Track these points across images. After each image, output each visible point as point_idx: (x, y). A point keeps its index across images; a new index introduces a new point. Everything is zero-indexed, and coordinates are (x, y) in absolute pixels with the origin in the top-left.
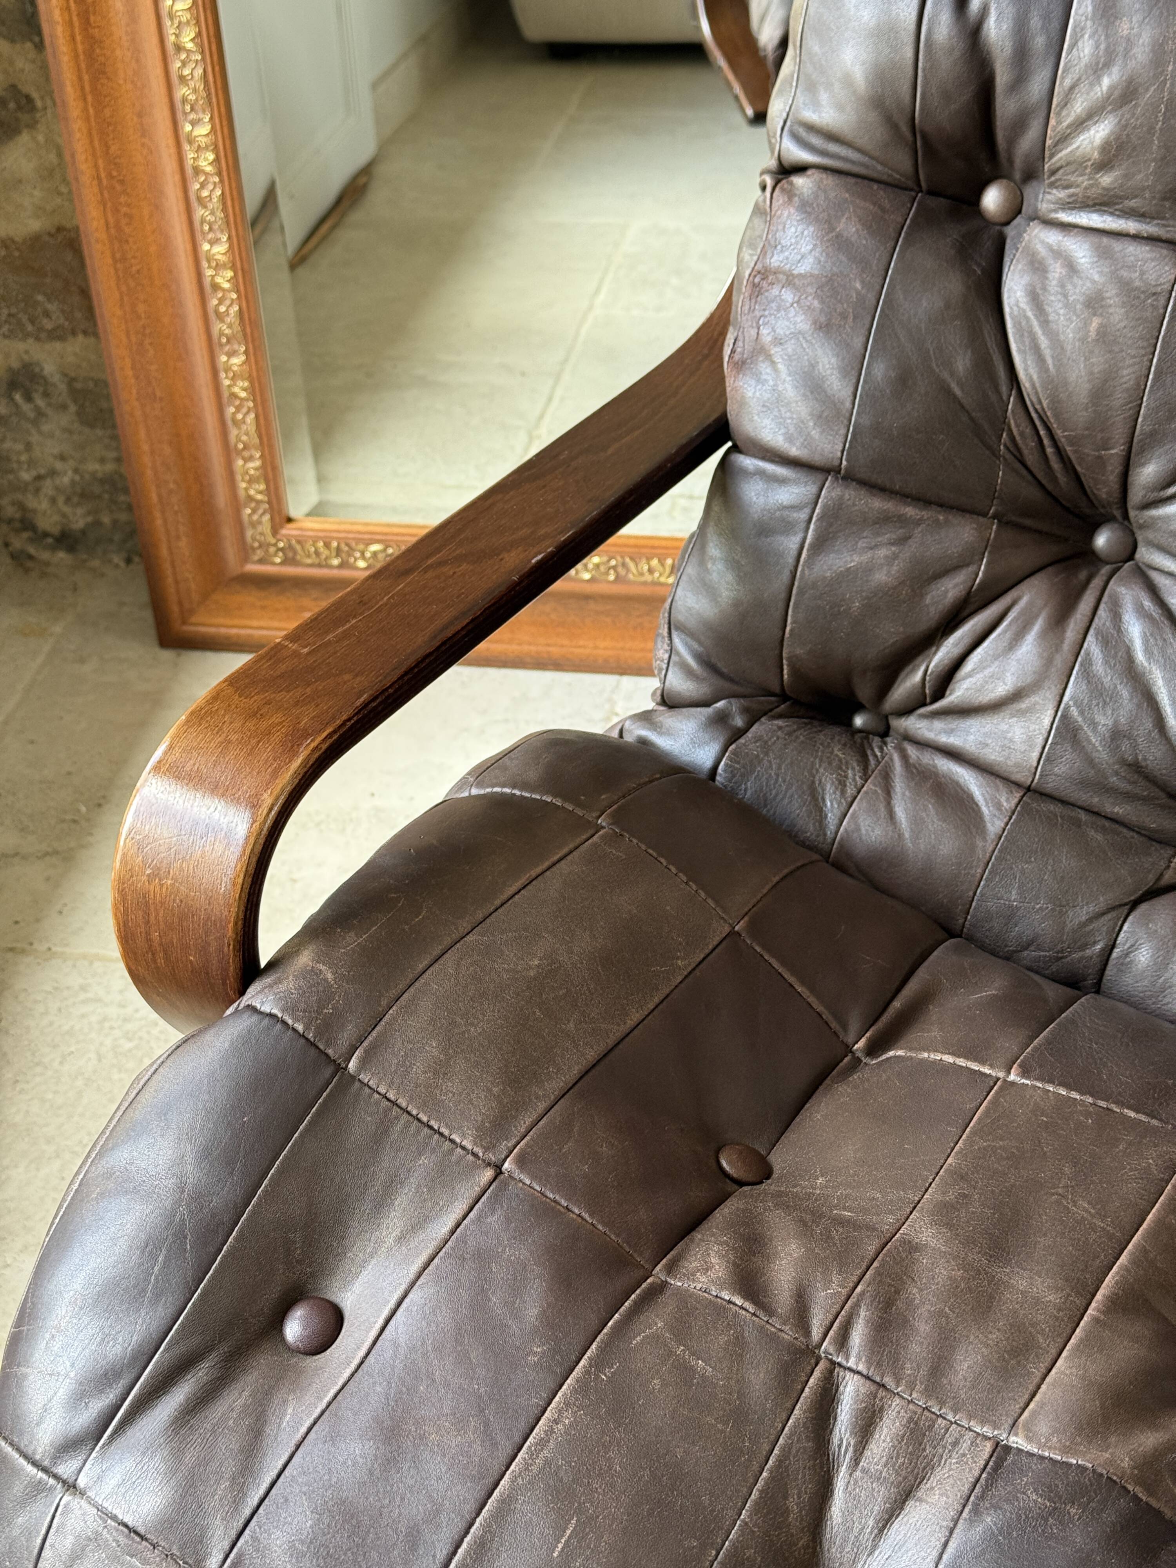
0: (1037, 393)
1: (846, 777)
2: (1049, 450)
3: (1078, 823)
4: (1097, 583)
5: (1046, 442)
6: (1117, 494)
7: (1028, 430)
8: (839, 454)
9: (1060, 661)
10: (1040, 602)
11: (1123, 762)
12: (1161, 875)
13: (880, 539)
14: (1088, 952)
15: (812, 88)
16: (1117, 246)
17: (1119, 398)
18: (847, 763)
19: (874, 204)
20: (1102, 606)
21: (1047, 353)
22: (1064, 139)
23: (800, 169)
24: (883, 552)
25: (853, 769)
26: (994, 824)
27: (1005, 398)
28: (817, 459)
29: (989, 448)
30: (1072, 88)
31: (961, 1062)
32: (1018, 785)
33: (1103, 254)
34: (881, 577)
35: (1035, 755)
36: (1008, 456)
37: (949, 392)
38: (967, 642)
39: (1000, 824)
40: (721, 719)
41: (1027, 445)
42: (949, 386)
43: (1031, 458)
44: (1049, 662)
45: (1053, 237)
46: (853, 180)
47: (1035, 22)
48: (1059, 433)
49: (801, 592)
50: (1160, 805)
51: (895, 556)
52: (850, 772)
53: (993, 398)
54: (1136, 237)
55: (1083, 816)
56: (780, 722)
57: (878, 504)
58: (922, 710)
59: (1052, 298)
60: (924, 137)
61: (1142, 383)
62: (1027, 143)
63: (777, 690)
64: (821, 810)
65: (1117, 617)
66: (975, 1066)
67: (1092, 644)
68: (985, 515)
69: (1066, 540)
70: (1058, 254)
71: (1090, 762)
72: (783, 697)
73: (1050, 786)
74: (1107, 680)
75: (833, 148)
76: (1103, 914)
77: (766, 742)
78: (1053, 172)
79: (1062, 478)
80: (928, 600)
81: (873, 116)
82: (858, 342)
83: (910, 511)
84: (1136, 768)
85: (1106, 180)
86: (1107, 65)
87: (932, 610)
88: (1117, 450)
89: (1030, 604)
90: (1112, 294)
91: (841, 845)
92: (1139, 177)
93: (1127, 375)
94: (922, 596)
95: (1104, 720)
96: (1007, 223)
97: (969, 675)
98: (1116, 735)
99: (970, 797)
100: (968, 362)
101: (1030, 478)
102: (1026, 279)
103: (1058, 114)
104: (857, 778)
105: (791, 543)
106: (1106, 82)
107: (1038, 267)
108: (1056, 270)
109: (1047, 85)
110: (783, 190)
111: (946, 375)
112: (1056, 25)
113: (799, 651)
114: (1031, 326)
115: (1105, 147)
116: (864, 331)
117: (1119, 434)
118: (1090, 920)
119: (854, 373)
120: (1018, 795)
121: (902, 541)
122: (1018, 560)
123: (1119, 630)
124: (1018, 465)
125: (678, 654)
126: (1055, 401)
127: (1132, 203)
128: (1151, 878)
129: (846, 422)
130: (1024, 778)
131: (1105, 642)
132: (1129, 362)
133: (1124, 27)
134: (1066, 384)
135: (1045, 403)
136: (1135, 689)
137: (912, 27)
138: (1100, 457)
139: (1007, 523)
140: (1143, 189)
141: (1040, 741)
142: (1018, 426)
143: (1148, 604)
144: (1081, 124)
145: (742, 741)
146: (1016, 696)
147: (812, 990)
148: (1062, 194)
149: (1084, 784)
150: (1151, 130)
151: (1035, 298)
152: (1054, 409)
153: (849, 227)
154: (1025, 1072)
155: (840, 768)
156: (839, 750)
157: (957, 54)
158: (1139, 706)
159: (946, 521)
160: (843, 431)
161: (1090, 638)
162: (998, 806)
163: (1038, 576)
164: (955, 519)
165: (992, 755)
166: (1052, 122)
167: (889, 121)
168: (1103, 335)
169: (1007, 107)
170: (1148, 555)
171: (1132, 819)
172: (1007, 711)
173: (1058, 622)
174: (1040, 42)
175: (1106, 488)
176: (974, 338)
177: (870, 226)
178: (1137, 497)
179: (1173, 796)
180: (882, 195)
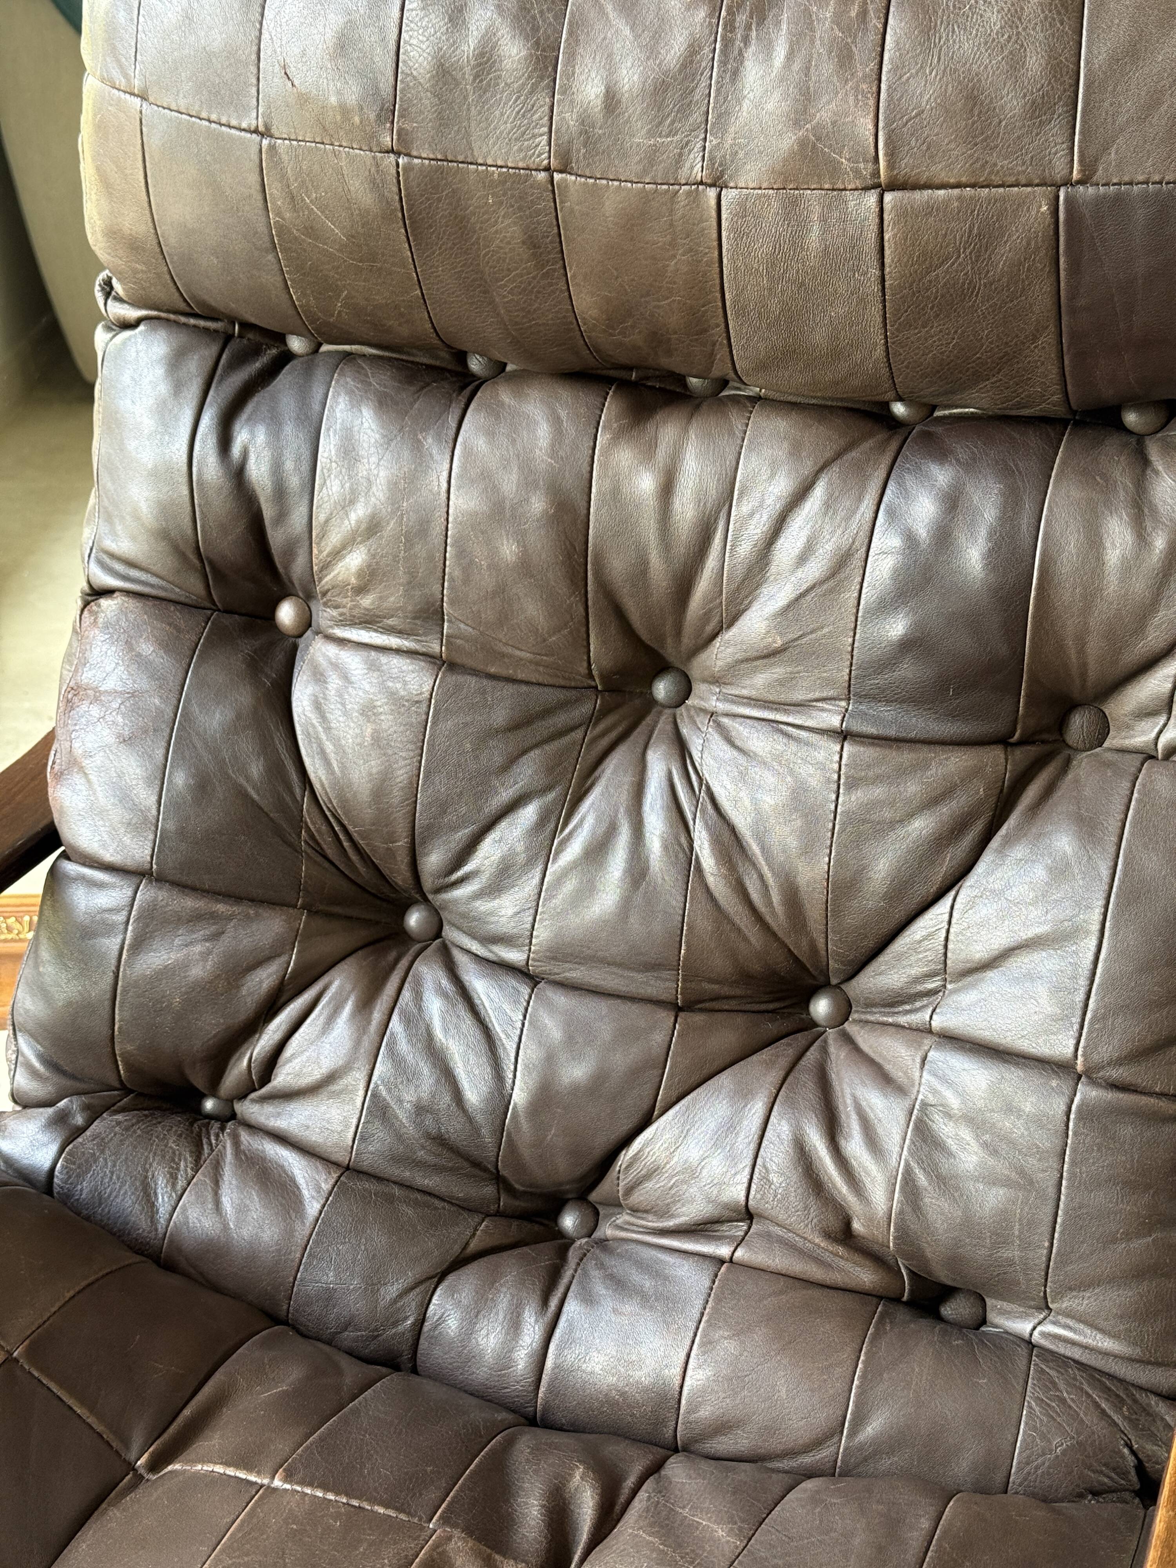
0: (326, 793)
1: (178, 1169)
2: (346, 844)
3: (390, 1199)
4: (404, 963)
5: (342, 836)
6: (410, 881)
7: (324, 828)
8: (149, 858)
9: (367, 1043)
10: (348, 987)
11: (428, 1136)
12: (467, 1244)
13: (194, 936)
14: (400, 1328)
15: (109, 519)
16: (384, 659)
17: (396, 796)
18: (180, 1154)
19: (170, 624)
20: (406, 985)
21: (332, 757)
22: (326, 566)
23: (107, 592)
24: (198, 948)
25: (186, 1160)
26: (312, 1207)
27: (299, 799)
28: (130, 863)
29: (290, 845)
30: (327, 521)
31: (231, 1472)
32: (336, 1164)
33: (373, 667)
34: (197, 972)
35: (350, 1135)
36: (309, 851)
37: (246, 796)
38: (284, 1028)
39: (317, 1206)
40: (61, 1120)
41: (324, 841)
42: (246, 791)
43: (330, 852)
44: (357, 1043)
45: (332, 650)
46: (150, 603)
47: (289, 465)
48: (350, 828)
49: (125, 991)
50: (466, 1175)
51: (209, 952)
52: (182, 1164)
53: (288, 799)
54: (398, 651)
55: (397, 1191)
56: (119, 1117)
57: (190, 903)
58: (253, 1095)
59: (332, 707)
60: (211, 563)
61: (415, 782)
62: (298, 568)
63: (116, 1084)
64: (153, 1205)
65: (418, 996)
66: (242, 1475)
67: (396, 1024)
68: (295, 906)
69: (377, 923)
70: (335, 666)
71: (399, 1137)
72: (125, 1090)
73: (367, 1162)
74: (410, 1058)
75: (134, 573)
76: (412, 1289)
77: (103, 1139)
78: (324, 594)
79: (362, 870)
80: (244, 992)
81: (162, 546)
82: (160, 752)
83: (221, 908)
84: (440, 1141)
85: (367, 601)
86: (352, 502)
87: (249, 1000)
88: (402, 843)
89: (341, 988)
90: (380, 701)
91: (171, 1241)
92: (392, 599)
93: (402, 774)
94: (238, 987)
95: (409, 1096)
96: (300, 636)
97: (289, 1060)
98: (420, 1110)
99: (293, 1180)
100: (261, 768)
101: (334, 870)
102: (310, 690)
103: (318, 544)
104: (189, 1170)
105: (111, 944)
106: (353, 517)
107: (319, 677)
108: (334, 682)
109: (305, 521)
110: (90, 612)
111: (242, 780)
112: (305, 467)
113: (129, 1048)
114: (316, 732)
115: (360, 574)
116: (164, 744)
117: (401, 828)
118: (401, 1296)
119: (157, 782)
120: (335, 1176)
121: (215, 937)
122: (328, 946)
123: (420, 1009)
124: (319, 859)
125: (23, 1055)
126: (343, 801)
127: (390, 622)
128: (457, 1249)
129: (153, 828)
130: (342, 1157)
131: (408, 1021)
132: (402, 763)
133: (362, 470)
134: (350, 785)
135: (335, 802)
136: (434, 1065)
137: (185, 468)
138: (388, 849)
139: (317, 912)
140: (398, 609)
141: (354, 1121)
142: (314, 824)
143: (445, 983)
144: (337, 554)
145: (80, 1140)
146: (331, 1078)
147: (92, 1410)
148: (334, 613)
149: (396, 1159)
150: (395, 557)
151: (318, 707)
152: (343, 807)
153: (147, 648)
154: (288, 1477)
155: (173, 1160)
156: (174, 1142)
157: (225, 492)
158: (438, 1081)
159: (257, 915)
160: (151, 837)
161: (395, 1017)
162: (318, 1189)
163: (349, 961)
164: (265, 913)
165: (314, 1137)
166: (315, 551)
167: (177, 551)
168: (377, 739)
169: (276, 538)
170: (450, 934)
171: (443, 1190)
172: (324, 1093)
173: (366, 1004)
174: (294, 482)
175: (401, 876)
176: (265, 746)
177: (166, 645)
178: (428, 883)
179: (476, 1164)
180: (178, 616)
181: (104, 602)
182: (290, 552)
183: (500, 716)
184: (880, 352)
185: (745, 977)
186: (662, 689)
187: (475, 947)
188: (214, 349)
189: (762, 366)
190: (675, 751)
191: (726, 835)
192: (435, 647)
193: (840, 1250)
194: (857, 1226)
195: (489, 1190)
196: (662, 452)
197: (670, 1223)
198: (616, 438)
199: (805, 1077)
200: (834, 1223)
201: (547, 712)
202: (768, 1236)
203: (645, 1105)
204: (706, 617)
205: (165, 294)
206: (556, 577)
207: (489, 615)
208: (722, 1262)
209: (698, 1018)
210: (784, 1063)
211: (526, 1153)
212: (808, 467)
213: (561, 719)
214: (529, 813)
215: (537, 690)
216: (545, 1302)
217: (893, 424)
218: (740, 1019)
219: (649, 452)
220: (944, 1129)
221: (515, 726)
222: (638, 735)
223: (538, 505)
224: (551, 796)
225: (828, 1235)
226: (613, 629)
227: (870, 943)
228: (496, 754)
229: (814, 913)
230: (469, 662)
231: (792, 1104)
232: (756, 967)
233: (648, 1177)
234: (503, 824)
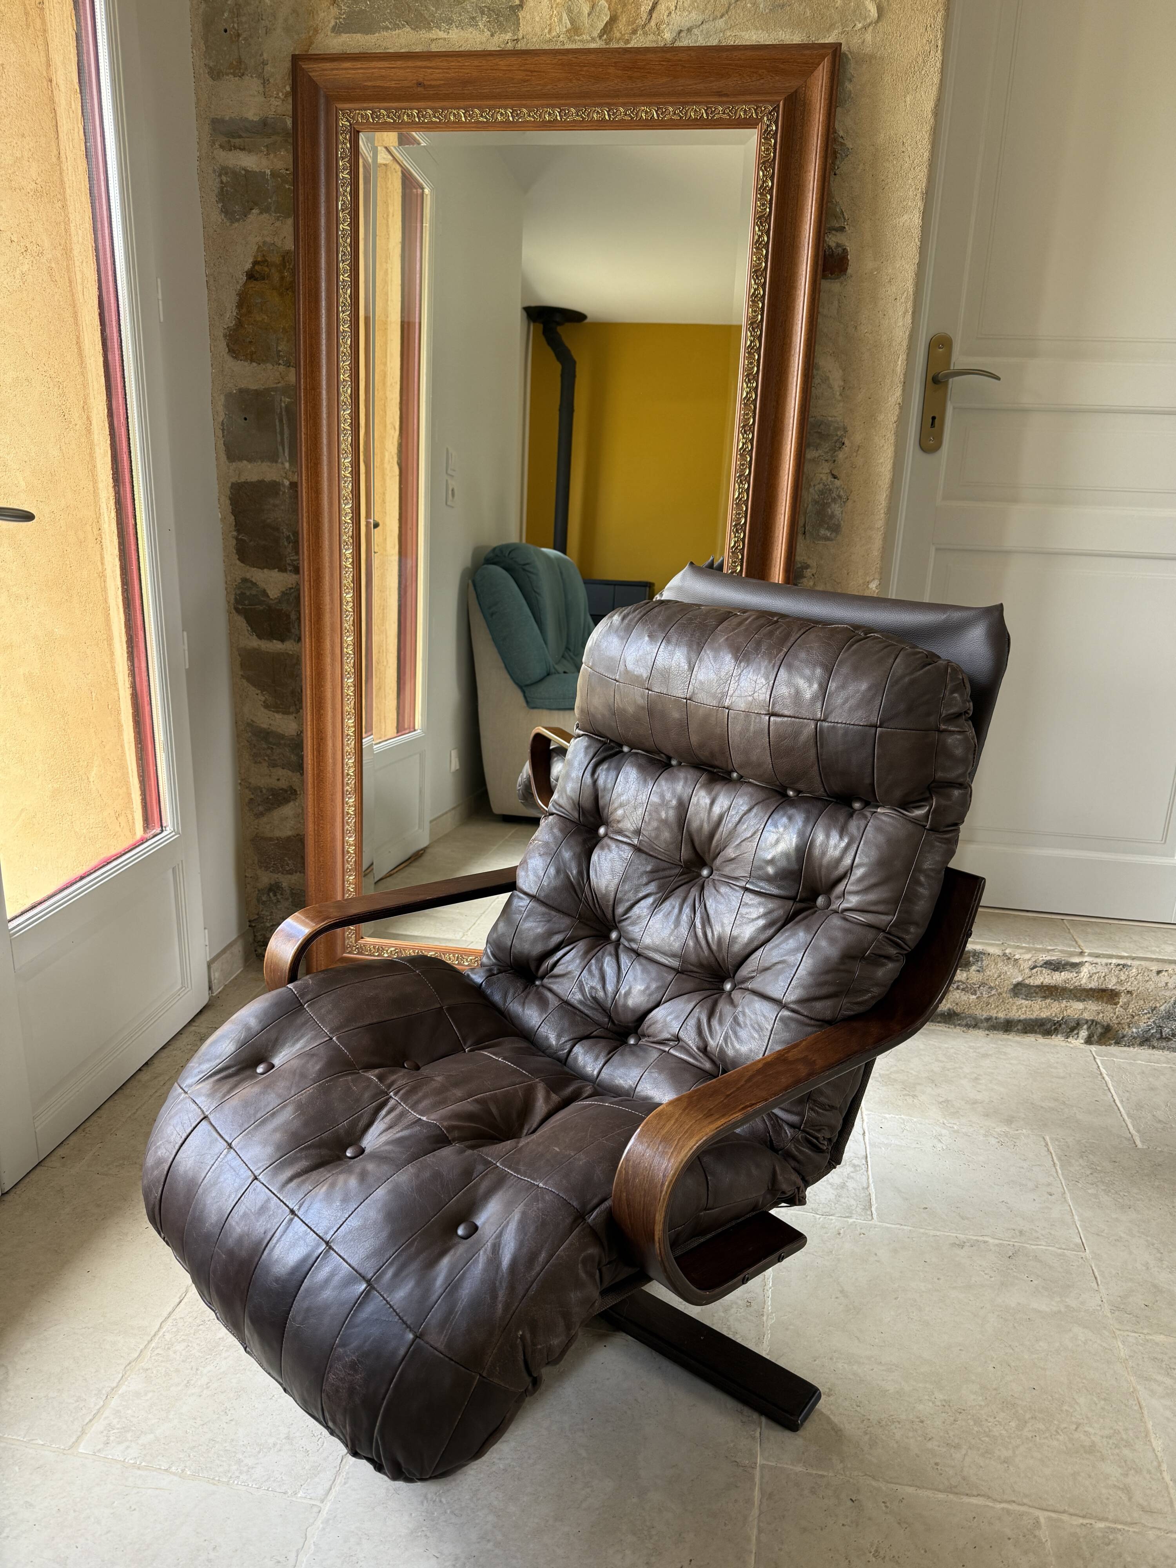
0: (594, 885)
2: (596, 901)
3: (574, 1014)
4: (603, 945)
5: (595, 899)
6: (613, 919)
7: (591, 896)
8: (538, 894)
9: (583, 965)
12: (594, 1034)
13: (542, 920)
14: (564, 1052)
15: (560, 793)
16: (624, 846)
17: (613, 887)
18: (519, 987)
19: (565, 826)
20: (601, 951)
21: (599, 875)
22: (614, 815)
24: (541, 924)
25: (521, 992)
27: (585, 886)
28: (531, 893)
29: (580, 899)
30: (615, 799)
31: (492, 1056)
32: (563, 1000)
33: (620, 848)
34: (539, 930)
35: (569, 992)
36: (584, 901)
37: (570, 881)
38: (561, 955)
40: (490, 972)
41: (590, 900)
42: (570, 879)
43: (590, 903)
44: (580, 964)
47: (609, 782)
48: (598, 897)
49: (518, 933)
50: (600, 1013)
51: (544, 926)
52: (519, 990)
53: (582, 885)
54: (626, 843)
56: (507, 975)
57: (544, 909)
58: (546, 975)
59: (603, 860)
61: (619, 884)
62: (606, 816)
63: (509, 965)
64: (506, 1000)
65: (604, 953)
66: (494, 1057)
67: (593, 961)
68: (574, 918)
69: (600, 930)
70: (607, 845)
72: (511, 967)
73: (572, 1002)
74: (594, 971)
75: (560, 809)
76: (570, 1042)
77: (499, 979)
78: (610, 823)
79: (600, 914)
80: (551, 941)
81: (569, 801)
82: (549, 861)
83: (553, 913)
84: (595, 999)
85: (620, 826)
86: (623, 794)
87: (553, 944)
88: (611, 903)
89: (580, 948)
90: (618, 859)
91: (508, 1011)
92: (627, 826)
93: (616, 882)
94: (550, 939)
95: (590, 983)
96: (602, 837)
97: (560, 966)
98: (593, 989)
100: (576, 871)
101: (590, 909)
102: (599, 852)
103: (611, 807)
105: (518, 917)
106: (623, 798)
107: (602, 849)
108: (605, 849)
109: (610, 798)
110: (545, 819)
111: (570, 876)
112: (613, 783)
113: (516, 951)
114: (596, 866)
115: (620, 817)
116: (550, 858)
117: (612, 898)
118: (566, 1042)
119: (545, 869)
120: (562, 1004)
121: (548, 921)
122: (581, 933)
123: (603, 958)
124: (587, 904)
125: (487, 952)
126: (598, 889)
128: (590, 1034)
129: (540, 883)
130: (566, 1000)
131: (598, 961)
132: (617, 879)
133: (628, 787)
134: (601, 884)
135: (596, 888)
136: (601, 977)
137: (580, 778)
138: (607, 905)
139: (580, 921)
141: (572, 987)
142: (588, 894)
143: (614, 953)
144: (615, 809)
145: (493, 978)
146: (569, 973)
148: (612, 829)
149: (580, 1002)
150: (631, 813)
151: (599, 860)
152: (597, 891)
153: (555, 830)
154: (506, 1060)
157: (590, 788)
158: (600, 982)
159: (562, 917)
160: (539, 886)
161: (594, 959)
163: (587, 939)
164: (566, 918)
165: (559, 991)
166: (611, 810)
167: (574, 806)
168: (613, 872)
169: (601, 803)
170: (622, 940)
171: (591, 1015)
172: (566, 978)
173: (586, 953)
174: (610, 786)
175: (609, 915)
176: (579, 865)
177: (561, 830)
178: (617, 920)
179: (604, 1010)
180: (568, 823)
181: (551, 817)
182: (604, 809)
183: (649, 868)
184: (771, 766)
185: (701, 965)
186: (705, 872)
187: (626, 943)
188: (600, 745)
189: (741, 766)
190: (700, 889)
191: (705, 916)
192: (636, 842)
193: (701, 1054)
194: (708, 1048)
195: (606, 1020)
196: (713, 793)
197: (655, 1039)
198: (701, 787)
199: (709, 1001)
200: (701, 1045)
201: (664, 870)
202: (682, 1047)
203: (659, 999)
204: (717, 846)
205: (588, 727)
206: (675, 827)
207: (653, 835)
208: (665, 1051)
209: (684, 976)
210: (705, 995)
211: (620, 1009)
212: (754, 803)
213: (667, 873)
214: (650, 900)
215: (662, 862)
216: (609, 1053)
217: (784, 795)
218: (697, 980)
219: (709, 792)
220: (741, 1019)
221: (652, 872)
222: (691, 884)
223: (674, 802)
224: (658, 895)
225: (698, 1048)
226: (689, 846)
227: (739, 959)
228: (645, 880)
229: (725, 946)
230: (645, 849)
231: (702, 1006)
232: (705, 962)
233: (654, 1023)
234: (642, 902)
